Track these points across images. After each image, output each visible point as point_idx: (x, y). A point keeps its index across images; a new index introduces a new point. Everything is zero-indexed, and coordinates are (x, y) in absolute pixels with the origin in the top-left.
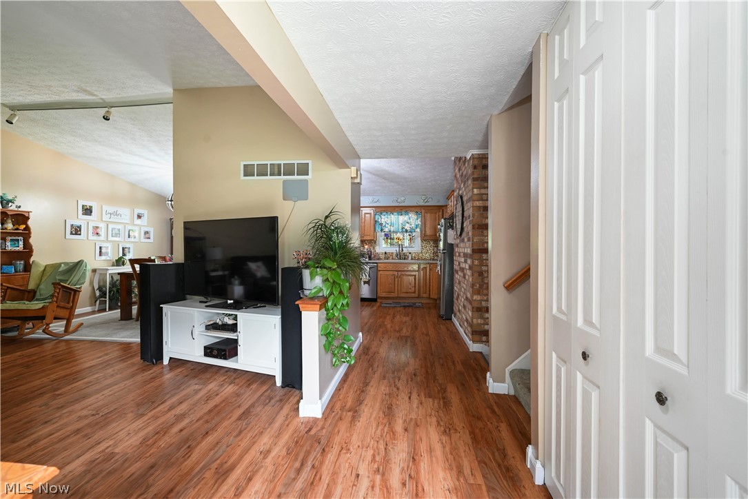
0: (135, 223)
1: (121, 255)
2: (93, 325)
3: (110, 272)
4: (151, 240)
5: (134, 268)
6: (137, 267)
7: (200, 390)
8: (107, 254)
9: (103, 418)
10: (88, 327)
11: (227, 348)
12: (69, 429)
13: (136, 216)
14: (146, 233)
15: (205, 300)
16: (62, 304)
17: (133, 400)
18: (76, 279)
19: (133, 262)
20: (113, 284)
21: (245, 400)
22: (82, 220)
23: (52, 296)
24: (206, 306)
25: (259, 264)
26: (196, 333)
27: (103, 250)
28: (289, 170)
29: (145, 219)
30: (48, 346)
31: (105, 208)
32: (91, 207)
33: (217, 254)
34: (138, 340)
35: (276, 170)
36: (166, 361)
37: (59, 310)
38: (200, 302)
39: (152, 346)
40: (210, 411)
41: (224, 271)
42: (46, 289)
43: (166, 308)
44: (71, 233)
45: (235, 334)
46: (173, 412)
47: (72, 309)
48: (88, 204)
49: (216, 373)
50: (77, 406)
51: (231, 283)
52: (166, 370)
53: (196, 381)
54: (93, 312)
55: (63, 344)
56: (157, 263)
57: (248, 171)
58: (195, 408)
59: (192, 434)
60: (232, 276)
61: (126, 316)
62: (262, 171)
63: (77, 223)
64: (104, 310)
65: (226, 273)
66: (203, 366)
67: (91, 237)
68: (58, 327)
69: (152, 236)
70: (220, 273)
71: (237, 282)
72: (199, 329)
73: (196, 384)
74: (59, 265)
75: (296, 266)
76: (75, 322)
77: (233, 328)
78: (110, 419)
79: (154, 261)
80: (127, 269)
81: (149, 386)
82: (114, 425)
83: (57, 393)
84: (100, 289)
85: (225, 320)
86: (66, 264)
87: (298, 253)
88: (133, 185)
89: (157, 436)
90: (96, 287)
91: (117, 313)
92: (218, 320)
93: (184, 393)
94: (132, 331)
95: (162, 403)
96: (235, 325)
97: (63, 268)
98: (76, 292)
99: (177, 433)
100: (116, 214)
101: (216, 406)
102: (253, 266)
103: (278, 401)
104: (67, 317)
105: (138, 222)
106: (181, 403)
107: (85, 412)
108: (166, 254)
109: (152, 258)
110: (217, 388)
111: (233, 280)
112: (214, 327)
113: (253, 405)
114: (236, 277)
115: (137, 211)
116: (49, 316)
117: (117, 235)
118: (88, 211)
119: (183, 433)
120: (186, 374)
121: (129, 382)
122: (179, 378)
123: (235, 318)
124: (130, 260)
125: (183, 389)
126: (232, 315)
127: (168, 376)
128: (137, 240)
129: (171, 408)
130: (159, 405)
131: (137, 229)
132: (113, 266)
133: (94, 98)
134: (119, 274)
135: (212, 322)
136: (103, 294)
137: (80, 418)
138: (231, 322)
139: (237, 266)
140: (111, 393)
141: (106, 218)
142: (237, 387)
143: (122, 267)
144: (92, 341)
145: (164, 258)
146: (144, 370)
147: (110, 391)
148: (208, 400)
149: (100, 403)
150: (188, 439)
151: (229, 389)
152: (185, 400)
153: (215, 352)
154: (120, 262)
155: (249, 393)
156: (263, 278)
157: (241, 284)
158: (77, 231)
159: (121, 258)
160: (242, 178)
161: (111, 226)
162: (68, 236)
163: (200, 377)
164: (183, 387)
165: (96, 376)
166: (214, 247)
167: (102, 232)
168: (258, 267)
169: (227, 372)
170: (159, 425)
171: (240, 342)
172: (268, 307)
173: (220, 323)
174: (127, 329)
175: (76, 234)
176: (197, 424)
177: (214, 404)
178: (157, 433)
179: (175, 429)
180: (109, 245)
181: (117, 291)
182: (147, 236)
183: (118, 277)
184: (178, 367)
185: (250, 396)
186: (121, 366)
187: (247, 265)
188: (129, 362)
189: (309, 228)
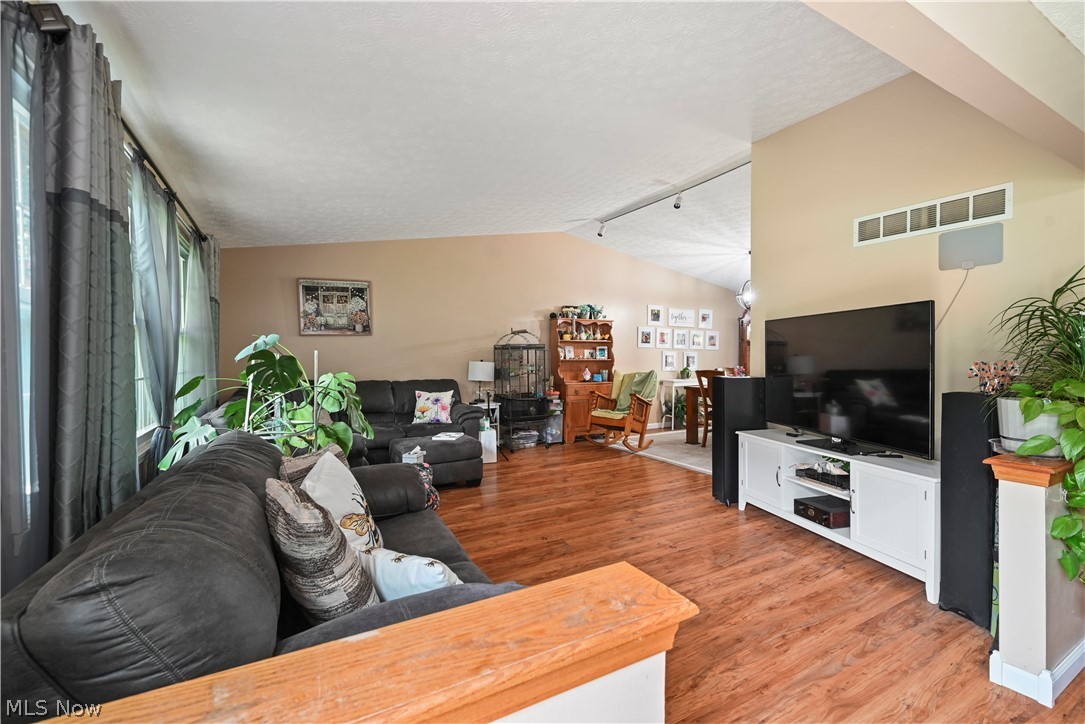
0: (700, 327)
1: (685, 366)
2: (661, 444)
3: (676, 385)
4: (717, 347)
5: (700, 382)
6: (705, 381)
7: (792, 560)
8: (672, 364)
9: (681, 554)
10: (657, 445)
11: (832, 511)
12: (651, 553)
13: (700, 318)
14: (712, 338)
15: (794, 432)
16: (637, 417)
17: (709, 544)
18: (648, 391)
19: (700, 374)
20: (678, 400)
21: (867, 603)
22: (651, 327)
23: (629, 407)
24: (798, 442)
25: (877, 382)
26: (783, 478)
27: (669, 360)
28: (955, 212)
29: (710, 320)
30: (626, 459)
31: (671, 311)
32: (659, 311)
33: (803, 366)
34: (710, 471)
35: (926, 219)
36: (742, 507)
37: (635, 422)
38: (788, 434)
39: (725, 483)
40: (809, 598)
41: (814, 391)
42: (624, 401)
43: (743, 437)
44: (643, 342)
45: (846, 492)
46: (756, 579)
47: (644, 423)
48: (656, 308)
49: (813, 543)
50: (655, 531)
51: (824, 411)
52: (742, 518)
53: (783, 545)
54: (659, 430)
55: (637, 459)
56: (726, 376)
57: (867, 232)
58: (788, 585)
59: (786, 620)
60: (827, 399)
61: (692, 439)
62: (895, 226)
63: (647, 330)
64: (669, 429)
65: (818, 395)
66: (793, 527)
67: (659, 345)
68: (633, 440)
69: (717, 343)
70: (808, 395)
71: (835, 410)
72: (786, 474)
73: (784, 550)
74: (634, 375)
75: (977, 390)
76: (647, 437)
77: (843, 482)
78: (687, 558)
79: (722, 373)
80: (693, 382)
81: (725, 532)
82: (692, 567)
83: (639, 510)
84: (666, 403)
85: (828, 467)
86: (640, 374)
87: (983, 366)
88: (698, 280)
89: (740, 602)
90: (663, 402)
91: (682, 434)
92: (816, 465)
93: (769, 557)
94: (700, 458)
95: (742, 561)
96: (847, 478)
97: (637, 378)
98: (648, 404)
99: (765, 610)
100: (681, 317)
101: (817, 594)
102: (865, 385)
103: (933, 630)
104: (640, 431)
105: (702, 325)
106: (767, 569)
107: (663, 541)
108: (734, 364)
109: (720, 370)
110: (815, 567)
111: (828, 406)
112: (809, 474)
113: (882, 617)
114: (834, 402)
115: (703, 312)
116: (628, 429)
117: (683, 342)
118: (656, 316)
119: (774, 613)
120: (769, 531)
121: (703, 520)
122: (759, 534)
123: (846, 466)
124: (697, 372)
125: (768, 552)
126: (838, 461)
127: (746, 527)
128: (701, 347)
129: (754, 572)
130: (738, 562)
131: (701, 333)
132: (678, 378)
133: (667, 186)
134: (685, 388)
135: (806, 467)
136: (669, 411)
137: (660, 546)
138: (837, 471)
139: (837, 386)
140: (684, 527)
141: (672, 322)
142: (849, 577)
143: (686, 380)
144: (662, 462)
145: (731, 371)
146: (717, 510)
147: (685, 525)
148: (803, 579)
149: (676, 536)
150: (782, 625)
151: (835, 576)
152: (772, 568)
153: (812, 512)
154: (684, 374)
155: (870, 594)
156: (883, 407)
157: (843, 412)
158: (646, 339)
159: (686, 369)
160: (856, 243)
161: (676, 332)
162: (641, 345)
163: (790, 541)
164: (767, 549)
165: (670, 502)
166: (796, 355)
167: (668, 338)
168: (874, 387)
169: (830, 547)
170: (741, 589)
171: (855, 506)
172: (907, 459)
173: (820, 471)
174: (693, 455)
175: (646, 342)
176: (792, 610)
177: (815, 589)
178: (741, 598)
179: (764, 603)
180: (674, 354)
181: (683, 408)
182: (712, 342)
183: (684, 392)
184: (757, 518)
185: (876, 600)
186: (692, 498)
187: (855, 384)
188: (701, 495)
189: (1007, 317)
